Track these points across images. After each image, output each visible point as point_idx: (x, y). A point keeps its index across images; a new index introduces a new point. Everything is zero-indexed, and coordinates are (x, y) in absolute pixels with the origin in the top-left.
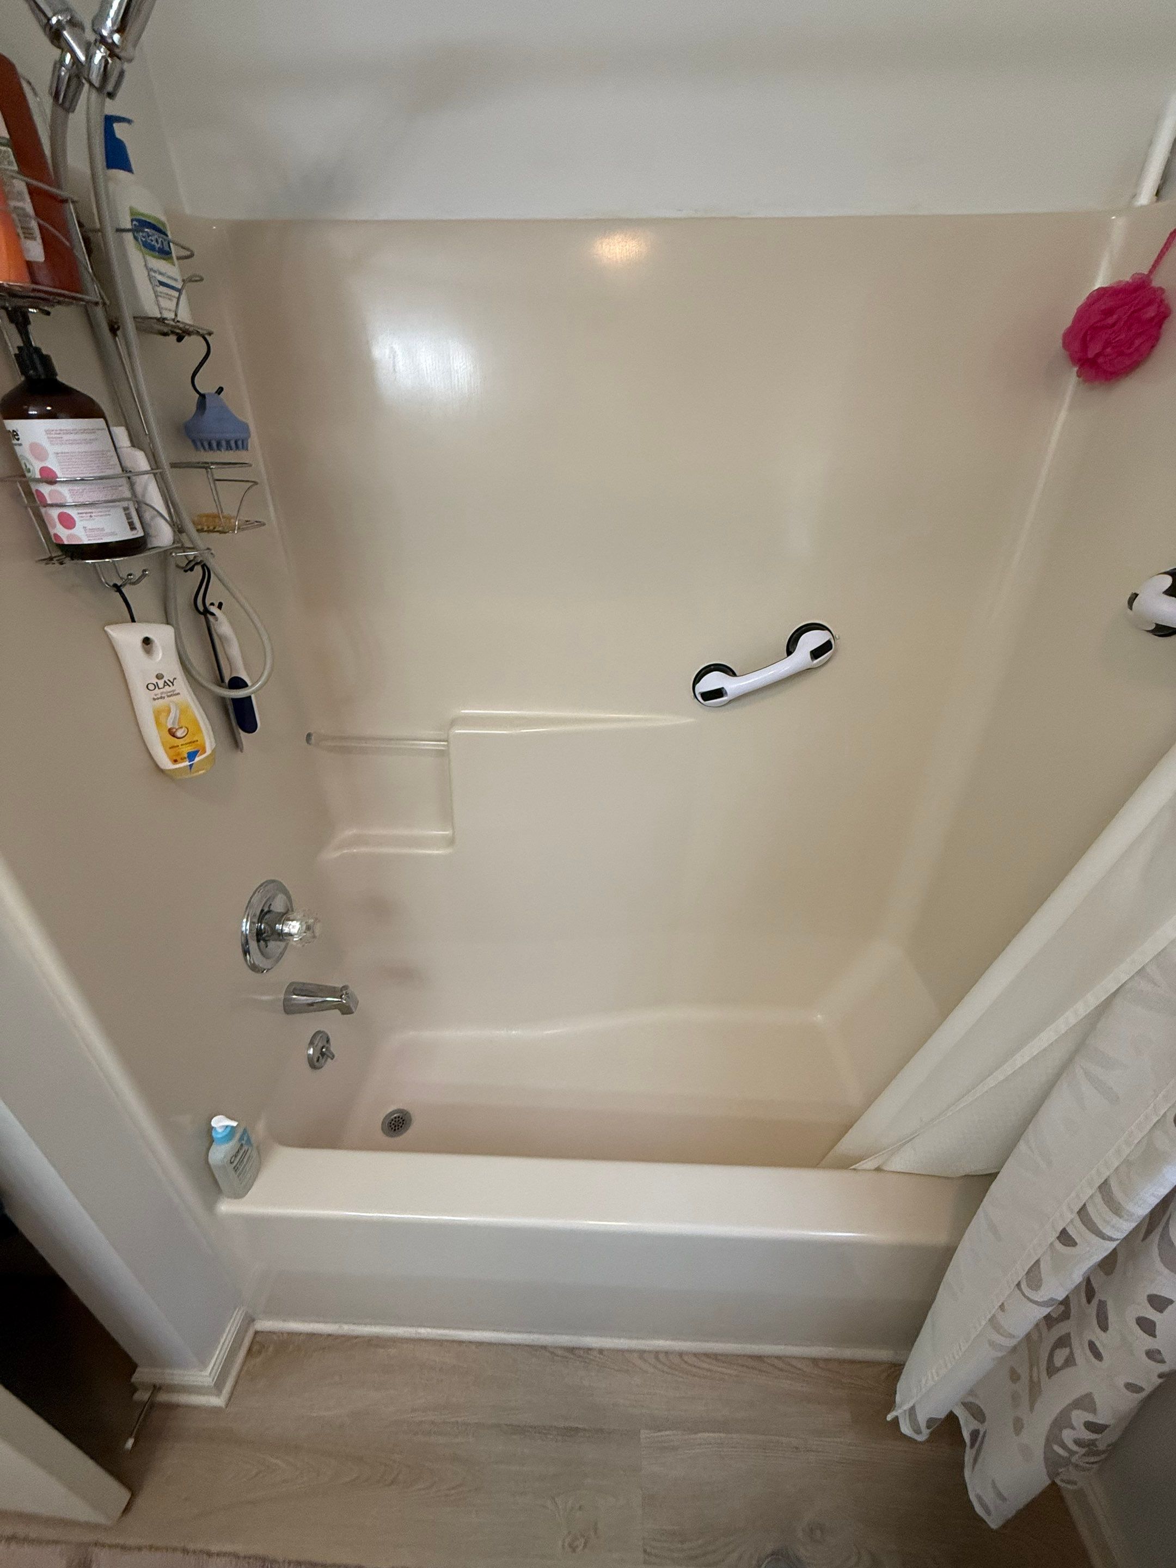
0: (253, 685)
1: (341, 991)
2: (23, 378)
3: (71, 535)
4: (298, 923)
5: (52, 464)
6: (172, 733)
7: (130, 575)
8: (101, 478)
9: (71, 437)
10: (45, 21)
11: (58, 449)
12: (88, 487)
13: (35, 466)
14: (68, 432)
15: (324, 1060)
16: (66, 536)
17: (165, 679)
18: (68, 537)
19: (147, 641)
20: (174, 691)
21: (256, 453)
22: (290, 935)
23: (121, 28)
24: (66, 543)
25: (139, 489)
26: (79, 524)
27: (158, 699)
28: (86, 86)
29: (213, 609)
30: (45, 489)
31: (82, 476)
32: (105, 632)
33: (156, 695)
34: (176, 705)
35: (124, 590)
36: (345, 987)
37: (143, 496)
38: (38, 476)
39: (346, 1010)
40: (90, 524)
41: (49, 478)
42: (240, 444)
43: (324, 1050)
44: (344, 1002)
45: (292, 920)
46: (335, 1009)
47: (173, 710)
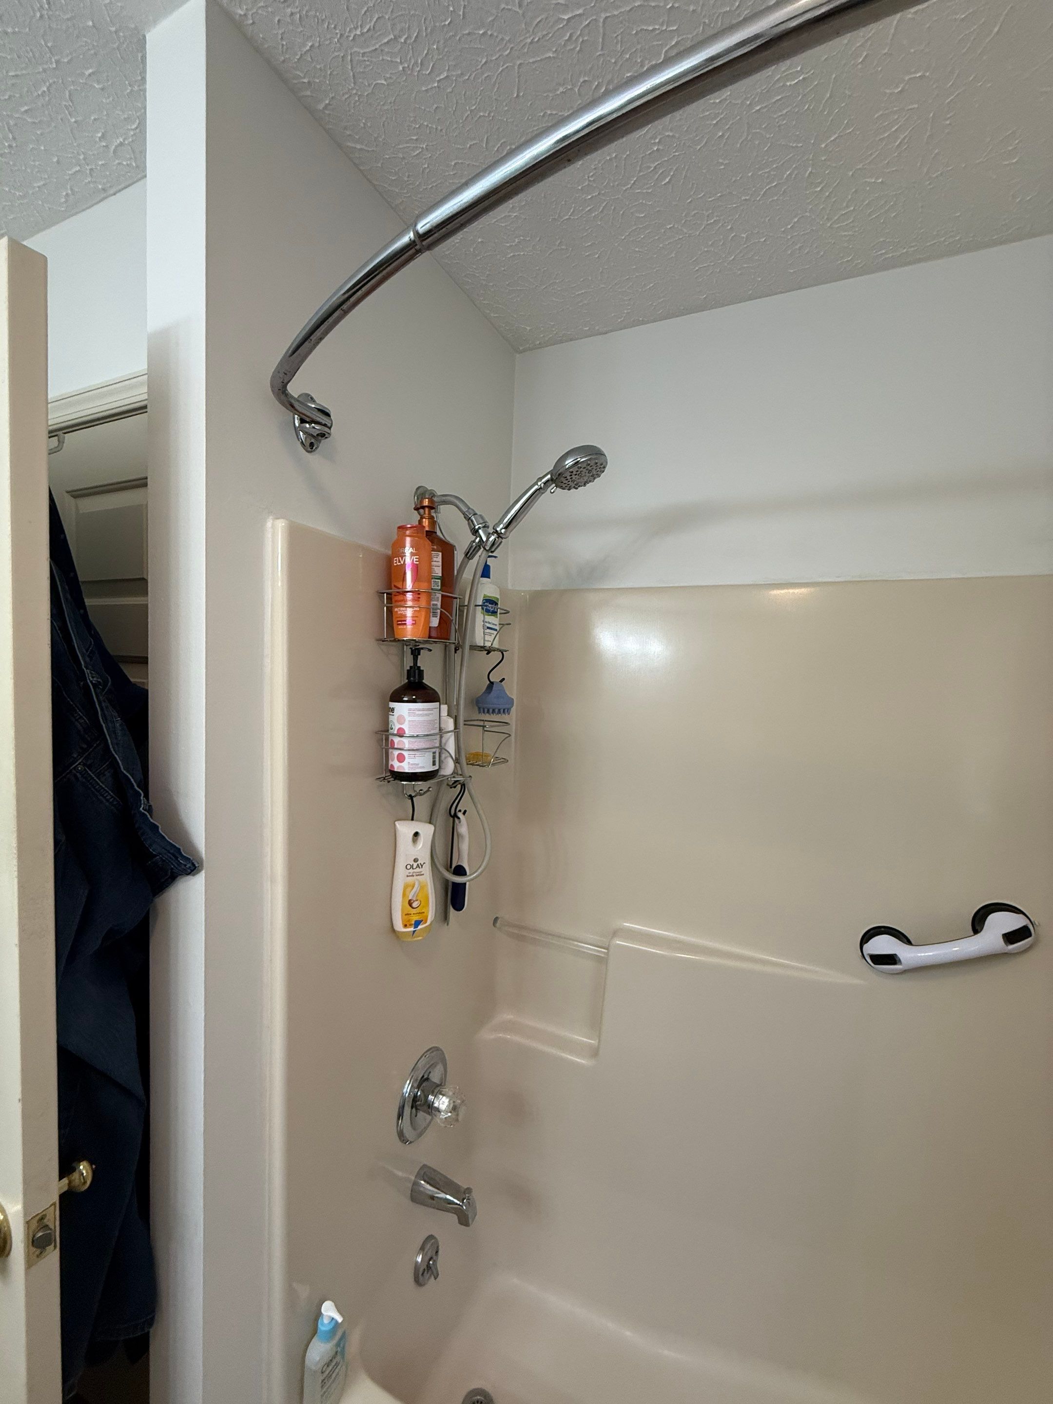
0: (470, 875)
1: (464, 1193)
2: (407, 681)
3: (400, 766)
4: (448, 1100)
5: (405, 727)
6: (410, 903)
7: (421, 790)
8: (427, 735)
9: (421, 712)
10: (473, 527)
11: (411, 718)
12: (420, 740)
13: (396, 727)
14: (419, 710)
15: (429, 1275)
16: (397, 766)
17: (419, 862)
18: (398, 767)
19: (416, 834)
20: (421, 872)
21: (512, 718)
22: (438, 1110)
23: (506, 528)
24: (396, 770)
25: (444, 740)
26: (407, 760)
27: (410, 876)
28: (482, 549)
29: (460, 815)
30: (396, 740)
31: (418, 734)
32: (395, 824)
33: (410, 873)
34: (420, 883)
35: (414, 799)
36: (469, 1190)
37: (445, 744)
38: (395, 732)
39: (464, 1220)
40: (412, 761)
41: (401, 734)
42: (506, 711)
43: (431, 1262)
44: (464, 1207)
45: (443, 1095)
46: (455, 1213)
47: (416, 886)
